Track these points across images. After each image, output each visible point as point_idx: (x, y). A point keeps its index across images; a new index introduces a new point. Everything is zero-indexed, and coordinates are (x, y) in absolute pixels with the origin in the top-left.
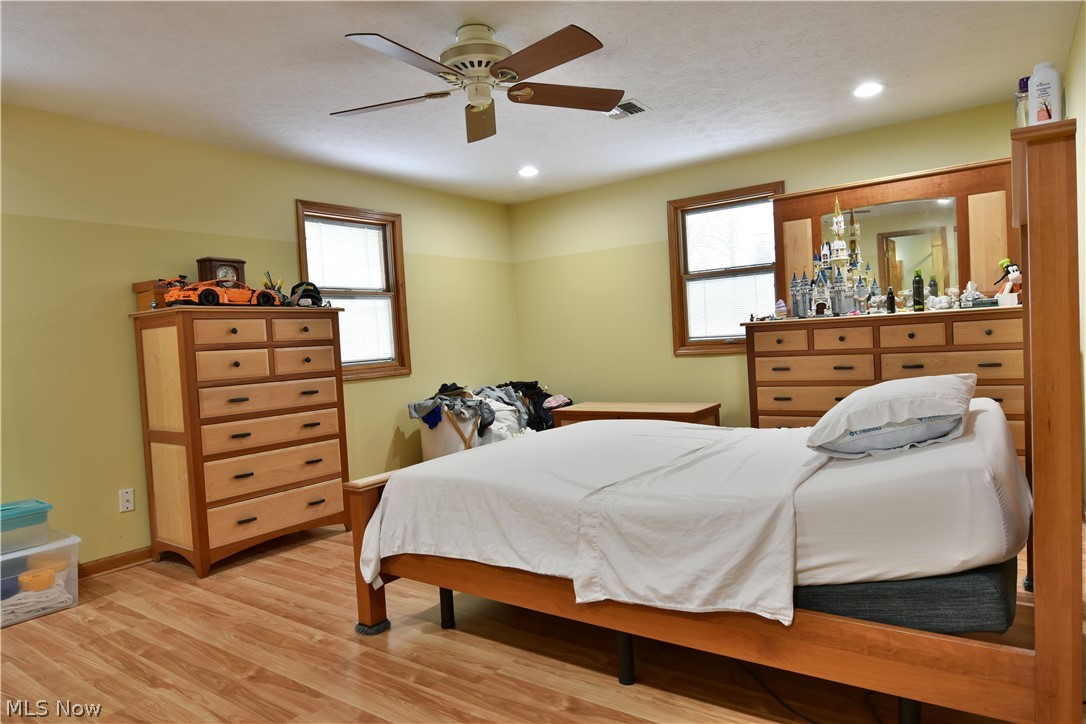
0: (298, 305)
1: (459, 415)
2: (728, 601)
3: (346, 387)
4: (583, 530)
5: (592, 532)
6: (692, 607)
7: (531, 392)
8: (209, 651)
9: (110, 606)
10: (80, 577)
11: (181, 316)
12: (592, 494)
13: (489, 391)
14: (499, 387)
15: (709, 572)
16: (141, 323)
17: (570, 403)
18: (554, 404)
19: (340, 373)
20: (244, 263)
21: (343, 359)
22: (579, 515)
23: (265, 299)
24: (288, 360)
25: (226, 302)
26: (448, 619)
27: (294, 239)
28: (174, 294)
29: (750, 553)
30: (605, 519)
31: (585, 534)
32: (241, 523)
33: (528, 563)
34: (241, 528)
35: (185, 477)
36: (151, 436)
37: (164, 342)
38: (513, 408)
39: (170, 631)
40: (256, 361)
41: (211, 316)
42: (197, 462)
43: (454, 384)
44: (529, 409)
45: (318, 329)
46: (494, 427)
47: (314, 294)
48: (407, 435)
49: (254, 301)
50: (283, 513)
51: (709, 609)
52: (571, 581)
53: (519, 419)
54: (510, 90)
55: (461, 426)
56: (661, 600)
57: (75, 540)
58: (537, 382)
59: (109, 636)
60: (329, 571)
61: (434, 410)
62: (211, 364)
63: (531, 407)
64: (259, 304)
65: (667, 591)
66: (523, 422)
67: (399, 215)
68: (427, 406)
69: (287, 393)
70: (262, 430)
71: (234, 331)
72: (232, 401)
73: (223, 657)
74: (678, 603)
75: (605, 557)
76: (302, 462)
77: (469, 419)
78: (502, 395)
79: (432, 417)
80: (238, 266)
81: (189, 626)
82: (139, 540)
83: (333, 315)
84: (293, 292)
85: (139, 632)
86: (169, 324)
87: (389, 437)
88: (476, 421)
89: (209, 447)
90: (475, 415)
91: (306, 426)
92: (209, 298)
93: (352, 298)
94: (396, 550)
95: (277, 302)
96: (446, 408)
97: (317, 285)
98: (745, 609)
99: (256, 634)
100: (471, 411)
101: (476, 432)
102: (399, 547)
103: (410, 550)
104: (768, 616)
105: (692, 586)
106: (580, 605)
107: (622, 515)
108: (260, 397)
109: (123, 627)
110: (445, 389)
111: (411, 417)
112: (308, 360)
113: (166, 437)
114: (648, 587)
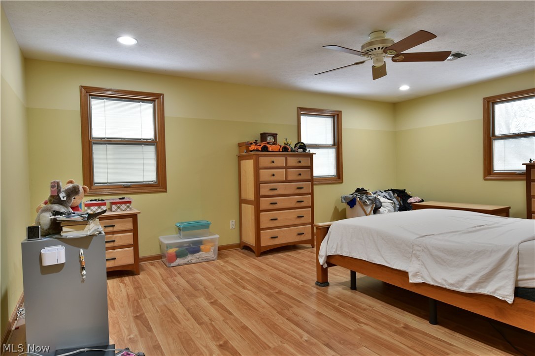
0: (297, 152)
1: (364, 202)
2: (481, 290)
3: (314, 187)
4: (414, 252)
5: (418, 253)
6: (463, 290)
7: (402, 194)
8: (261, 281)
9: (227, 262)
10: (218, 251)
11: (255, 156)
12: (420, 237)
13: (380, 193)
14: (385, 191)
15: (473, 275)
16: (240, 158)
17: (423, 201)
18: (413, 201)
19: (312, 180)
20: (277, 134)
21: (314, 175)
22: (413, 245)
23: (285, 149)
24: (293, 174)
25: (271, 150)
26: (353, 285)
27: (296, 124)
28: (253, 147)
29: (494, 269)
30: (425, 248)
31: (415, 254)
32: (272, 238)
33: (389, 264)
34: (272, 240)
35: (254, 217)
36: (242, 201)
37: (248, 165)
38: (392, 201)
39: (248, 273)
40: (280, 174)
41: (265, 156)
42: (258, 212)
43: (363, 188)
44: (400, 203)
45: (305, 162)
46: (381, 210)
47: (303, 147)
48: (340, 210)
49: (281, 150)
50: (287, 236)
51: (471, 291)
52: (408, 273)
53: (394, 207)
54: (393, 57)
55: (365, 208)
56: (448, 286)
57: (217, 236)
58: (405, 190)
59: (228, 271)
60: (305, 261)
61: (352, 200)
62: (265, 174)
63: (401, 202)
64: (282, 151)
65: (451, 281)
66: (397, 209)
67: (341, 111)
68: (349, 198)
69: (291, 187)
70: (282, 202)
71: (273, 162)
72: (271, 189)
73: (267, 284)
74: (457, 287)
75: (423, 264)
76: (296, 216)
77: (369, 205)
78: (387, 195)
79: (352, 203)
80: (274, 136)
81: (253, 272)
82: (236, 241)
83: (311, 156)
84: (295, 146)
85: (237, 271)
86: (251, 159)
87: (332, 210)
88: (373, 206)
89: (262, 207)
90: (372, 203)
91: (298, 202)
92: (265, 149)
93: (318, 148)
94: (333, 253)
95: (289, 151)
96: (358, 199)
97: (305, 143)
98: (489, 294)
99: (279, 279)
100: (370, 202)
101: (372, 212)
102: (334, 252)
103: (339, 253)
104: (501, 298)
105: (464, 280)
106: (411, 283)
107: (433, 247)
108: (282, 188)
109: (233, 269)
110: (358, 190)
111: (342, 202)
112: (300, 174)
113: (247, 202)
114: (442, 279)
